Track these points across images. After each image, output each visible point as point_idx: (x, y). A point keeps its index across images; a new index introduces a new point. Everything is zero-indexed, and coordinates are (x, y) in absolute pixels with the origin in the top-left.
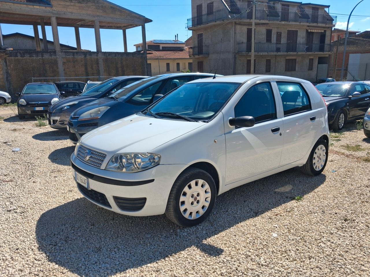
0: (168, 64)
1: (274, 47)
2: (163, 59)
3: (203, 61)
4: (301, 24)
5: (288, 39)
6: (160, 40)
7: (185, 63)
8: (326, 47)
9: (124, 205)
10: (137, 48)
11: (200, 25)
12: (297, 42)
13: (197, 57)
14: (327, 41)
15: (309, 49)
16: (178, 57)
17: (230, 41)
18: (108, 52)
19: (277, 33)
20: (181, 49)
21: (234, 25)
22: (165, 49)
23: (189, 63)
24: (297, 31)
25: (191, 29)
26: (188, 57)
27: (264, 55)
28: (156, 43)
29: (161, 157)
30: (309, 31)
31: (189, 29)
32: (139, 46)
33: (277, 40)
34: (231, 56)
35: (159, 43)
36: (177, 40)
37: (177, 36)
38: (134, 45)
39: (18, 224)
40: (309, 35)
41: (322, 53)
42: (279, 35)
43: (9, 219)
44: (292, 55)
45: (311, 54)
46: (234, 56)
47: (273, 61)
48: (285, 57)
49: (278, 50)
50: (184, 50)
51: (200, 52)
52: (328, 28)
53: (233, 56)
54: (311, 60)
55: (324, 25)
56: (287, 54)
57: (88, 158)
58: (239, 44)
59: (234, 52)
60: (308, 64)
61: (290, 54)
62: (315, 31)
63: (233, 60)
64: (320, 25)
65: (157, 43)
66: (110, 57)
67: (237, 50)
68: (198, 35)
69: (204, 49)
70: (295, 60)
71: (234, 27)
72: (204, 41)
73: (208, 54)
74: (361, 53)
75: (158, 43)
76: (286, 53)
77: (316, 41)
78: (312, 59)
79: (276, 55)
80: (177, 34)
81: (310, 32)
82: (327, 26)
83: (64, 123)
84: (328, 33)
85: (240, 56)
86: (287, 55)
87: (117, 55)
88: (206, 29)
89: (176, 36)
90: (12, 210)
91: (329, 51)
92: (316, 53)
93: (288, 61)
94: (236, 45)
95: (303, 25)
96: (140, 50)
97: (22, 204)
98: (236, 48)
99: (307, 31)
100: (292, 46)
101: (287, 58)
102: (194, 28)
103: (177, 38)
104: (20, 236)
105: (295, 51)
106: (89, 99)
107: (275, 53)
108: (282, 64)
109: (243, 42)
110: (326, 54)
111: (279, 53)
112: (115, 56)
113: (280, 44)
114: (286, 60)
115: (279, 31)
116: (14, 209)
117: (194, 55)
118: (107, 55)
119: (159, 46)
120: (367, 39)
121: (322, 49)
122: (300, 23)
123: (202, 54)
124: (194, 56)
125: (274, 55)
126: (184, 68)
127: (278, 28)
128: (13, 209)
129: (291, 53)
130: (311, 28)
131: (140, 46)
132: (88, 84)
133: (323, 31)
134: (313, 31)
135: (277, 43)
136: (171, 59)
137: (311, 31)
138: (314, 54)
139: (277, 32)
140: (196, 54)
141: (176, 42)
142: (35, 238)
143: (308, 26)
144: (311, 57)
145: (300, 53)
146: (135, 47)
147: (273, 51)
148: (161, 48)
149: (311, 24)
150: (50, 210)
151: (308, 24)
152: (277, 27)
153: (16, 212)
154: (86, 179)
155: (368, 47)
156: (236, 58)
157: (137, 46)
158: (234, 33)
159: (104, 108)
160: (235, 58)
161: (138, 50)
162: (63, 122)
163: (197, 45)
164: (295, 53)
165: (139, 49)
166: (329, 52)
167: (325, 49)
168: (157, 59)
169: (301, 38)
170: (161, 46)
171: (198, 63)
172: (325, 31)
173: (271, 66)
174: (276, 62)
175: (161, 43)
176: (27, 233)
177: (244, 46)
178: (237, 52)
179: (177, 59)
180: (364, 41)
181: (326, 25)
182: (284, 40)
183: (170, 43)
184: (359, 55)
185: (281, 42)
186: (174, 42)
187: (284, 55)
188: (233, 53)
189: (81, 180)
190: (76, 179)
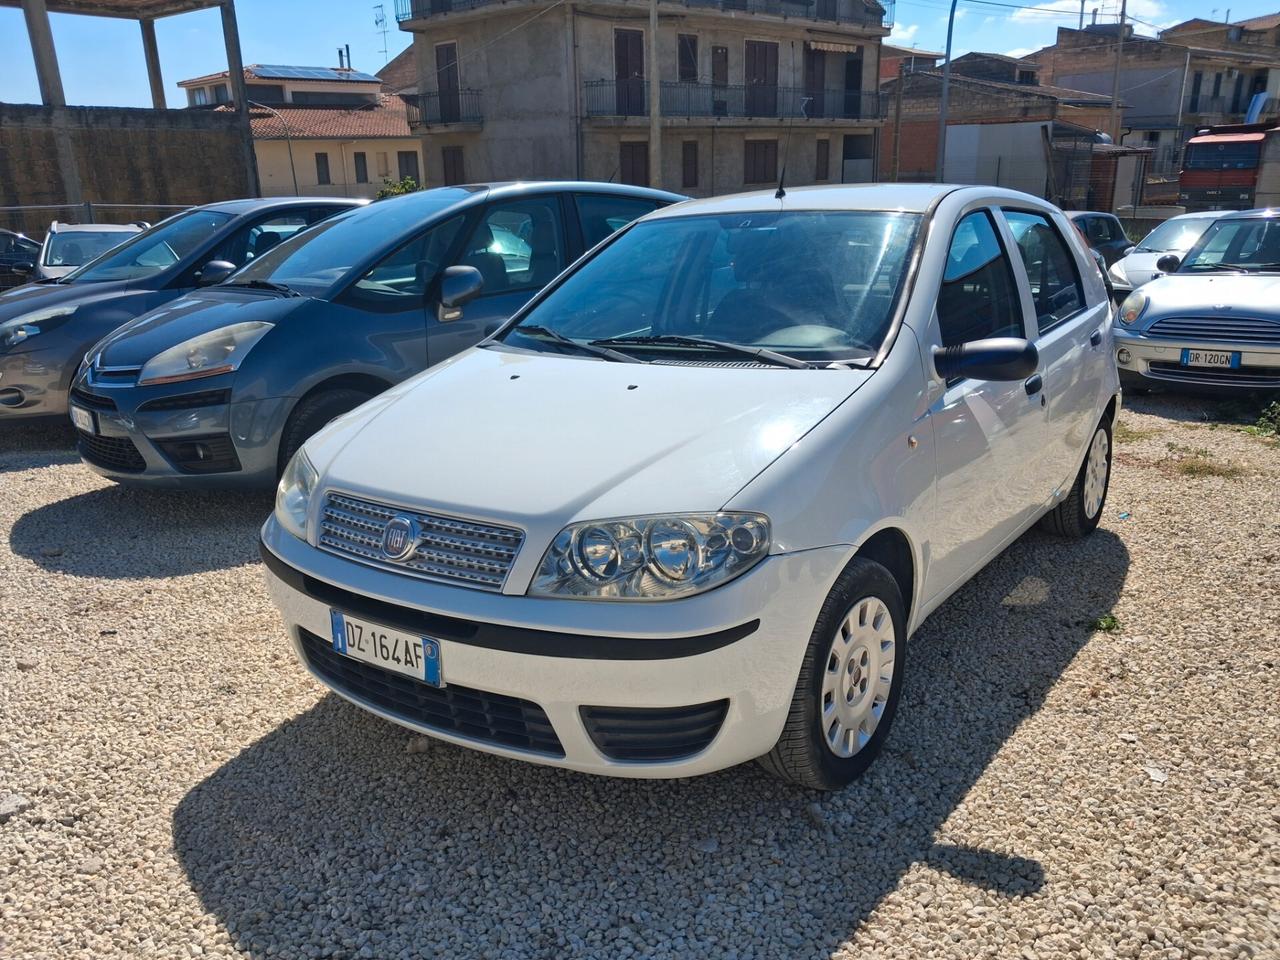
0: (322, 159)
1: (705, 97)
2: (303, 138)
3: (462, 147)
4: (790, 20)
5: (750, 72)
6: (283, 67)
7: (385, 154)
8: (866, 103)
9: (623, 736)
10: (191, 94)
11: (445, 14)
12: (776, 84)
13: (439, 129)
14: (868, 83)
15: (814, 110)
16: (360, 132)
17: (559, 75)
18: (91, 108)
19: (715, 49)
20: (365, 104)
21: (569, 16)
22: (303, 101)
23: (400, 153)
24: (775, 47)
25: (409, 27)
26: (406, 131)
27: (678, 127)
28: (268, 78)
29: (769, 523)
30: (813, 46)
31: (403, 26)
32: (197, 89)
33: (714, 74)
34: (563, 128)
35: (281, 79)
36: (346, 66)
37: (344, 53)
38: (180, 84)
39: (88, 877)
40: (813, 58)
41: (855, 121)
42: (720, 57)
43: (23, 862)
44: (764, 128)
45: (821, 125)
46: (577, 127)
47: (704, 148)
48: (742, 134)
49: (720, 109)
50: (377, 106)
51: (449, 112)
52: (870, 38)
53: (574, 130)
54: (824, 145)
55: (856, 29)
56: (749, 123)
57: (411, 549)
58: (589, 85)
59: (573, 114)
60: (815, 158)
61: (759, 124)
62: (832, 48)
63: (575, 143)
64: (846, 27)
65: (272, 78)
66: (103, 127)
67: (585, 105)
68: (439, 49)
69: (464, 102)
70: (775, 143)
71: (569, 24)
72: (461, 73)
73: (480, 120)
74: (982, 123)
75: (276, 78)
76: (745, 121)
77: (833, 81)
78: (827, 142)
79: (713, 127)
80: (347, 46)
81: (816, 49)
82: (868, 31)
83: (21, 399)
84: (869, 57)
85: (596, 127)
86: (752, 127)
87: (130, 119)
88: (464, 27)
89: (341, 52)
90: (13, 814)
91: (875, 117)
92: (839, 121)
93: (751, 147)
94: (581, 89)
95: (794, 28)
96: (203, 102)
97: (44, 779)
98: (581, 100)
99: (806, 46)
100: (762, 99)
101: (749, 137)
102: (421, 23)
103: (345, 59)
104: (141, 939)
105: (774, 114)
107: (713, 121)
108: (734, 159)
109: (603, 80)
110: (865, 125)
111: (724, 121)
112: (124, 124)
113: (725, 87)
114: (747, 143)
115: (719, 45)
116: (22, 809)
117: (427, 122)
118: (90, 121)
119: (280, 90)
120: (975, 81)
121: (852, 109)
122: (785, 18)
123: (459, 120)
124: (428, 128)
125: (708, 127)
126: (383, 172)
127: (715, 32)
128: (14, 809)
129: (764, 121)
130: (816, 37)
131: (203, 88)
132: (53, 233)
133: (853, 49)
134: (825, 47)
135: (714, 86)
136: (333, 138)
137: (820, 46)
138: (832, 124)
139: (713, 47)
140: (435, 121)
141: (344, 77)
142: (226, 935)
143: (809, 31)
144: (823, 136)
145: (787, 121)
146: (183, 91)
147: (704, 114)
148: (289, 98)
149: (820, 25)
150: (198, 789)
151: (809, 23)
152: (714, 27)
153: (40, 822)
154: (415, 645)
155: (979, 107)
156: (582, 136)
157: (193, 87)
158: (570, 49)
159: (250, 328)
160: (580, 137)
161: (198, 103)
162: (17, 394)
163: (435, 87)
164: (775, 121)
165: (201, 100)
166: (876, 121)
167: (862, 112)
168: (278, 138)
169: (790, 70)
170: (289, 89)
171: (444, 151)
172: (860, 49)
173: (700, 167)
174: (715, 152)
175: (289, 79)
176: (163, 920)
177: (609, 94)
178: (585, 114)
179: (354, 138)
180: (969, 84)
181: (864, 27)
182: (736, 76)
183: (324, 80)
184: (975, 129)
185: (726, 81)
186: (335, 76)
187: (739, 127)
188: (571, 118)
189: (384, 650)
190: (340, 646)
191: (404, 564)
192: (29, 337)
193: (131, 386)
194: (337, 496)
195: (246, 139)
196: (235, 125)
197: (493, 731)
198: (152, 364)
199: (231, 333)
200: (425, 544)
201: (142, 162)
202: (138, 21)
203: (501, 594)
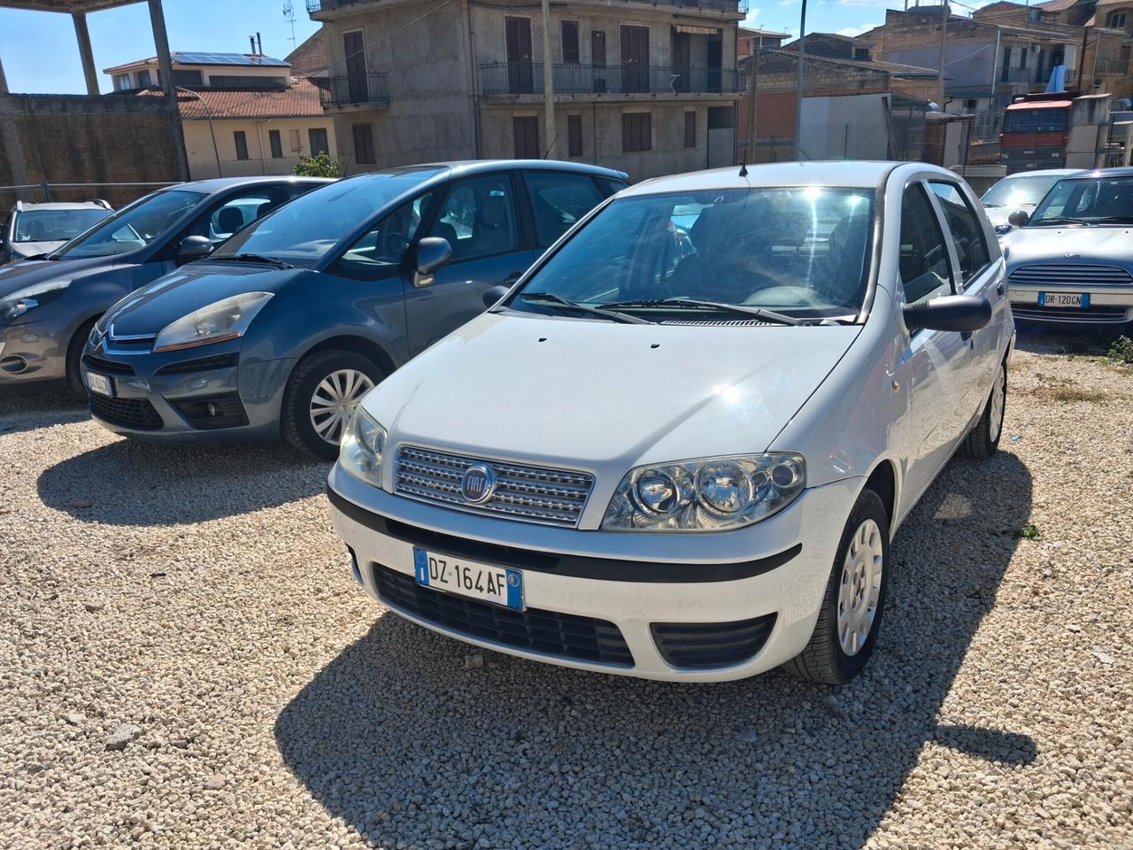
0: (240, 137)
1: (586, 76)
2: (222, 118)
3: (370, 124)
4: (659, 7)
5: (625, 53)
6: (200, 53)
7: (297, 131)
8: (727, 79)
10: (116, 80)
11: (352, 5)
12: (648, 63)
13: (350, 109)
14: (727, 62)
15: (681, 86)
16: (273, 112)
17: (456, 59)
18: (33, 96)
19: (594, 34)
20: (271, 85)
21: (465, 6)
22: (220, 85)
23: (309, 130)
24: (646, 30)
25: (319, 17)
26: (320, 110)
27: (563, 103)
28: (187, 64)
30: (679, 29)
31: (314, 16)
32: (123, 75)
33: (593, 56)
34: (462, 106)
35: (199, 64)
36: (258, 53)
37: (256, 40)
38: (106, 71)
39: (216, 792)
40: (679, 39)
41: (718, 94)
42: (599, 40)
43: (151, 783)
44: (638, 102)
45: (688, 98)
46: (475, 105)
47: (587, 120)
48: (620, 108)
49: (600, 86)
50: (288, 88)
51: (358, 92)
52: (727, 21)
53: (472, 107)
54: (691, 118)
55: (717, 14)
56: (626, 99)
57: (489, 493)
58: (484, 67)
59: (471, 94)
60: (684, 128)
61: (635, 99)
62: (695, 30)
63: (473, 118)
64: (708, 12)
65: (191, 64)
66: (44, 112)
67: (481, 84)
68: (346, 37)
69: (372, 85)
70: (649, 116)
71: (465, 13)
72: (368, 58)
73: (385, 100)
74: (831, 96)
75: (195, 64)
76: (622, 97)
77: (698, 59)
78: (693, 114)
79: (594, 103)
80: (258, 34)
81: (681, 32)
82: (727, 15)
83: (23, 365)
84: (728, 38)
85: (492, 105)
86: (629, 102)
87: (69, 104)
88: (371, 17)
89: (252, 40)
90: (129, 741)
91: (735, 91)
92: (704, 95)
93: (627, 120)
94: (477, 71)
95: (662, 13)
96: (128, 87)
97: (147, 708)
98: (478, 81)
99: (673, 29)
100: (636, 78)
101: (627, 111)
102: (329, 14)
103: (257, 46)
104: (282, 844)
105: (646, 89)
106: (110, 268)
107: (594, 97)
108: (613, 133)
109: (496, 62)
110: (726, 98)
111: (606, 97)
112: (64, 109)
113: (604, 67)
114: (625, 116)
115: (598, 30)
116: (137, 736)
117: (338, 102)
118: (33, 108)
119: (198, 74)
120: (817, 57)
121: (714, 84)
122: (655, 5)
123: (368, 101)
124: (340, 108)
125: (590, 102)
126: (295, 146)
127: (593, 19)
128: (131, 737)
129: (638, 96)
130: (682, 21)
131: (127, 75)
132: (19, 212)
133: (713, 32)
134: (690, 30)
135: (594, 66)
136: (249, 117)
137: (685, 30)
138: (697, 98)
139: (593, 32)
140: (344, 102)
141: (256, 62)
142: (357, 834)
143: (675, 16)
144: (690, 109)
145: (660, 96)
146: (109, 77)
147: (585, 91)
148: (207, 82)
149: (685, 10)
150: (288, 710)
151: (675, 9)
152: (593, 14)
153: (156, 746)
154: (498, 576)
155: (823, 80)
156: (480, 112)
157: (118, 74)
158: (467, 32)
159: (253, 298)
160: (478, 113)
161: (123, 88)
163: (345, 71)
164: (648, 96)
165: (125, 85)
166: (736, 94)
167: (724, 87)
168: (204, 118)
169: (660, 52)
170: (207, 74)
171: (355, 128)
172: (720, 31)
173: (584, 138)
174: (597, 125)
175: (206, 65)
176: (296, 825)
177: (502, 75)
178: (481, 93)
179: (269, 117)
180: (813, 61)
181: (723, 12)
182: (613, 57)
183: (239, 65)
184: (825, 101)
185: (605, 61)
186: (248, 61)
187: (617, 102)
188: (469, 96)
189: (468, 581)
190: (423, 579)
191: (483, 507)
192: (29, 310)
193: (148, 352)
194: (410, 449)
195: (176, 120)
196: (165, 108)
197: (565, 647)
198: (166, 332)
199: (235, 303)
200: (500, 488)
201: (82, 143)
202: (70, 15)
203: (577, 529)
